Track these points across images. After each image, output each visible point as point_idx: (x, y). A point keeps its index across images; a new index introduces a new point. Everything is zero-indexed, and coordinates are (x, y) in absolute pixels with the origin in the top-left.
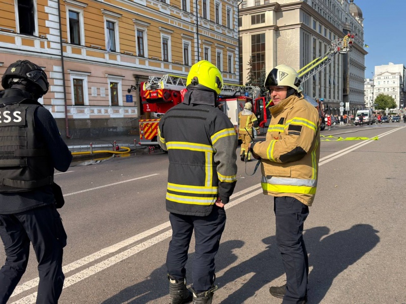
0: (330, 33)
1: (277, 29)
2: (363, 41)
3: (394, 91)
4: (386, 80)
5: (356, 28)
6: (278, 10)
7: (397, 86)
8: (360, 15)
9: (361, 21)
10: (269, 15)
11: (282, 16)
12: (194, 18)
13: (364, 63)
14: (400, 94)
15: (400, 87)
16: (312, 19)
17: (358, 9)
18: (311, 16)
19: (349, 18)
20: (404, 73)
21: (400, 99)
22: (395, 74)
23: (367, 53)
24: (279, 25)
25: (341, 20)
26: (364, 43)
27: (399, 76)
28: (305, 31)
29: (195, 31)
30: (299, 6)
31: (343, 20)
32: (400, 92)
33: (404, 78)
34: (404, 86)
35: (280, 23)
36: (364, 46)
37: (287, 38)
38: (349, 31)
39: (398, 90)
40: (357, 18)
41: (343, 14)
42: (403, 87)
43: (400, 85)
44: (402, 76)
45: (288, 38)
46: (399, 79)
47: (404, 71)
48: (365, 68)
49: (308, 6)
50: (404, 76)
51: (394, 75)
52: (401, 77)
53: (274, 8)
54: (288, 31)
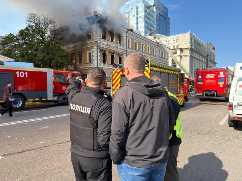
0: (201, 57)
1: (181, 57)
2: (215, 59)
5: (212, 54)
6: (182, 50)
8: (214, 49)
9: (214, 51)
10: (178, 52)
11: (183, 52)
12: (156, 57)
16: (194, 53)
17: (213, 46)
19: (209, 51)
24: (182, 55)
25: (205, 52)
28: (192, 57)
29: (156, 61)
30: (190, 49)
31: (207, 52)
35: (182, 54)
36: (215, 61)
37: (185, 60)
40: (213, 50)
41: (207, 49)
49: (193, 49)
53: (180, 49)
54: (185, 57)
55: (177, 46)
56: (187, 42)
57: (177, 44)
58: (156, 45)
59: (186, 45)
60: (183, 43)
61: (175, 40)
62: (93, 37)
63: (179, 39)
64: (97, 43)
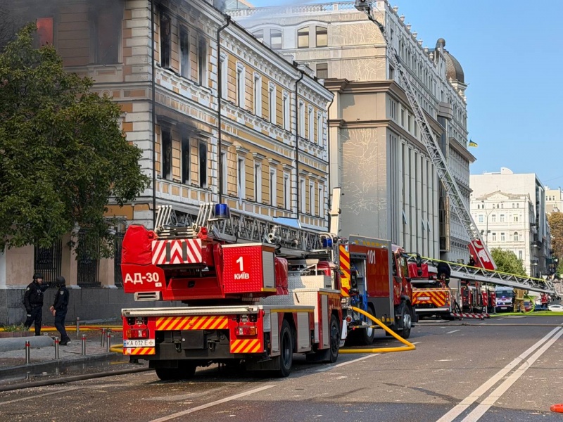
1: (343, 127)
2: (467, 133)
3: (516, 239)
4: (498, 213)
6: (347, 91)
7: (523, 227)
8: (459, 77)
9: (463, 91)
11: (353, 104)
13: (468, 181)
14: (532, 249)
15: (531, 231)
16: (400, 105)
17: (458, 67)
18: (398, 102)
20: (537, 195)
21: (532, 262)
22: (518, 197)
23: (473, 159)
24: (346, 119)
25: (433, 98)
26: (469, 137)
27: (527, 204)
28: (393, 133)
30: (385, 88)
31: (439, 98)
32: (532, 244)
33: (537, 207)
34: (537, 228)
35: (349, 114)
36: (468, 143)
37: (361, 144)
38: (448, 118)
39: (526, 239)
40: (456, 87)
41: (438, 84)
42: (536, 232)
43: (531, 225)
44: (534, 204)
45: (364, 143)
46: (527, 210)
47: (537, 190)
48: (471, 191)
49: (395, 84)
50: (537, 203)
51: (516, 202)
52: (530, 205)
53: (338, 88)
54: (363, 131)
55: (322, 68)
56: (375, 52)
57: (321, 55)
58: (293, 79)
59: (366, 64)
60: (349, 54)
61: (307, 34)
62: (129, 61)
63: (329, 28)
64: (153, 87)
